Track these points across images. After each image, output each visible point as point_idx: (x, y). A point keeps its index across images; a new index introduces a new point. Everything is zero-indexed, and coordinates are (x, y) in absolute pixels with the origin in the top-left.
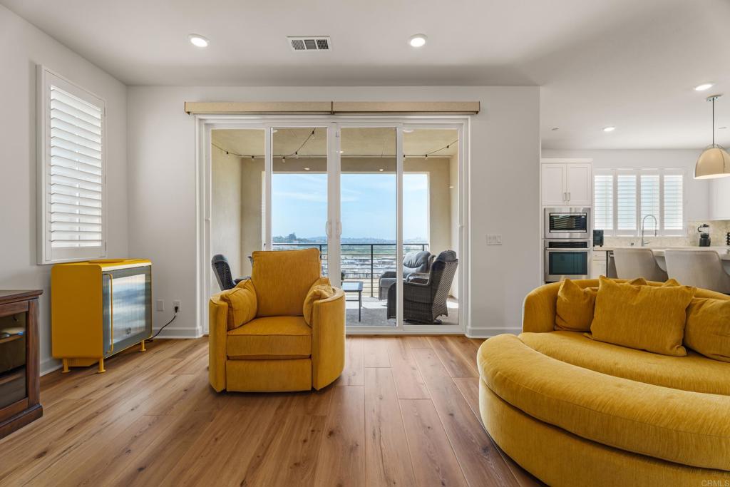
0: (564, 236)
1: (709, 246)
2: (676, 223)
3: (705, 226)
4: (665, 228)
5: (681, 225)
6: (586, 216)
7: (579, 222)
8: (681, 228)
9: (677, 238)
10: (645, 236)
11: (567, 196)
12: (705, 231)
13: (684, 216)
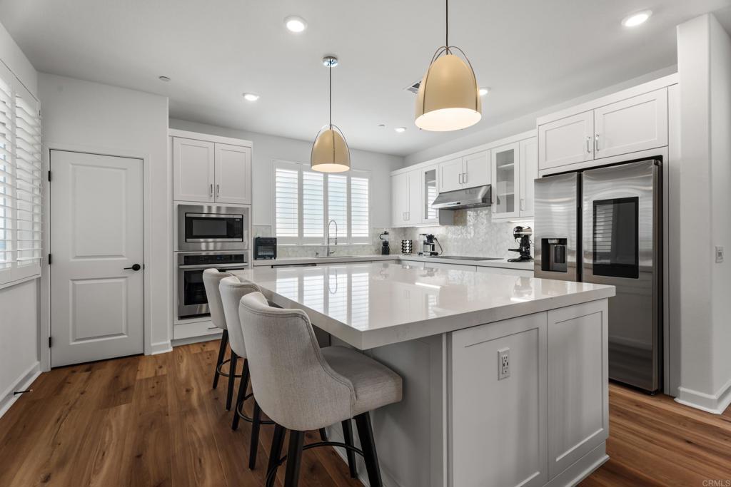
0: (208, 246)
1: (388, 254)
2: (362, 230)
3: (386, 233)
4: (353, 235)
5: (367, 231)
6: (242, 220)
7: (233, 227)
8: (367, 235)
9: (364, 246)
10: (330, 244)
11: (214, 189)
12: (386, 238)
13: (369, 222)
